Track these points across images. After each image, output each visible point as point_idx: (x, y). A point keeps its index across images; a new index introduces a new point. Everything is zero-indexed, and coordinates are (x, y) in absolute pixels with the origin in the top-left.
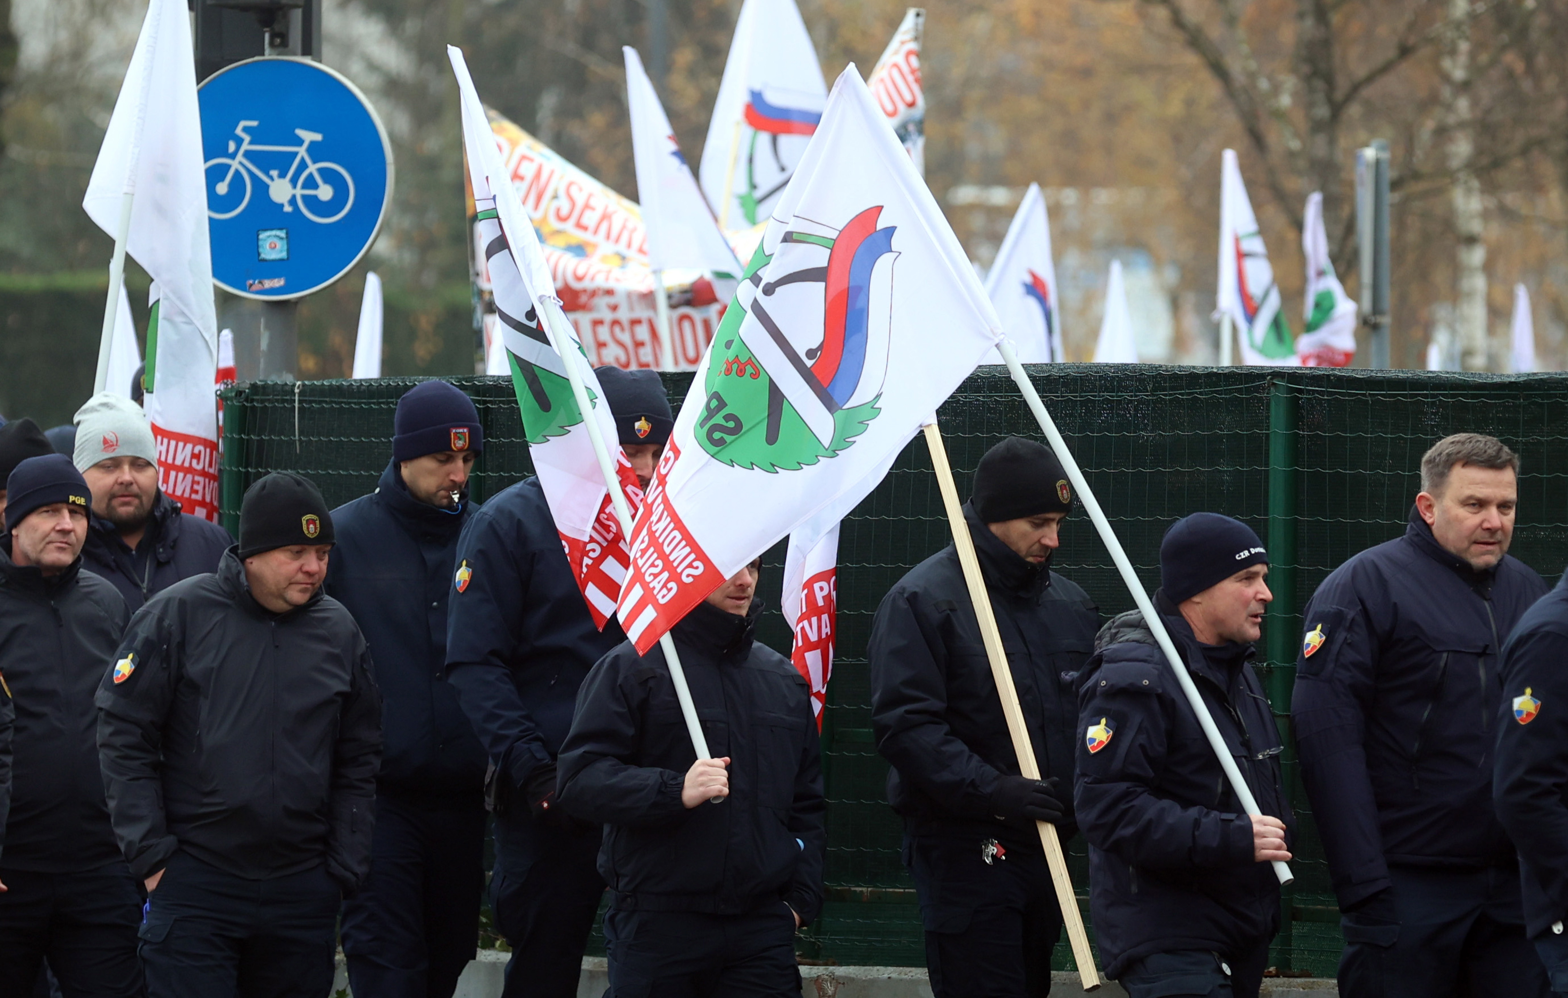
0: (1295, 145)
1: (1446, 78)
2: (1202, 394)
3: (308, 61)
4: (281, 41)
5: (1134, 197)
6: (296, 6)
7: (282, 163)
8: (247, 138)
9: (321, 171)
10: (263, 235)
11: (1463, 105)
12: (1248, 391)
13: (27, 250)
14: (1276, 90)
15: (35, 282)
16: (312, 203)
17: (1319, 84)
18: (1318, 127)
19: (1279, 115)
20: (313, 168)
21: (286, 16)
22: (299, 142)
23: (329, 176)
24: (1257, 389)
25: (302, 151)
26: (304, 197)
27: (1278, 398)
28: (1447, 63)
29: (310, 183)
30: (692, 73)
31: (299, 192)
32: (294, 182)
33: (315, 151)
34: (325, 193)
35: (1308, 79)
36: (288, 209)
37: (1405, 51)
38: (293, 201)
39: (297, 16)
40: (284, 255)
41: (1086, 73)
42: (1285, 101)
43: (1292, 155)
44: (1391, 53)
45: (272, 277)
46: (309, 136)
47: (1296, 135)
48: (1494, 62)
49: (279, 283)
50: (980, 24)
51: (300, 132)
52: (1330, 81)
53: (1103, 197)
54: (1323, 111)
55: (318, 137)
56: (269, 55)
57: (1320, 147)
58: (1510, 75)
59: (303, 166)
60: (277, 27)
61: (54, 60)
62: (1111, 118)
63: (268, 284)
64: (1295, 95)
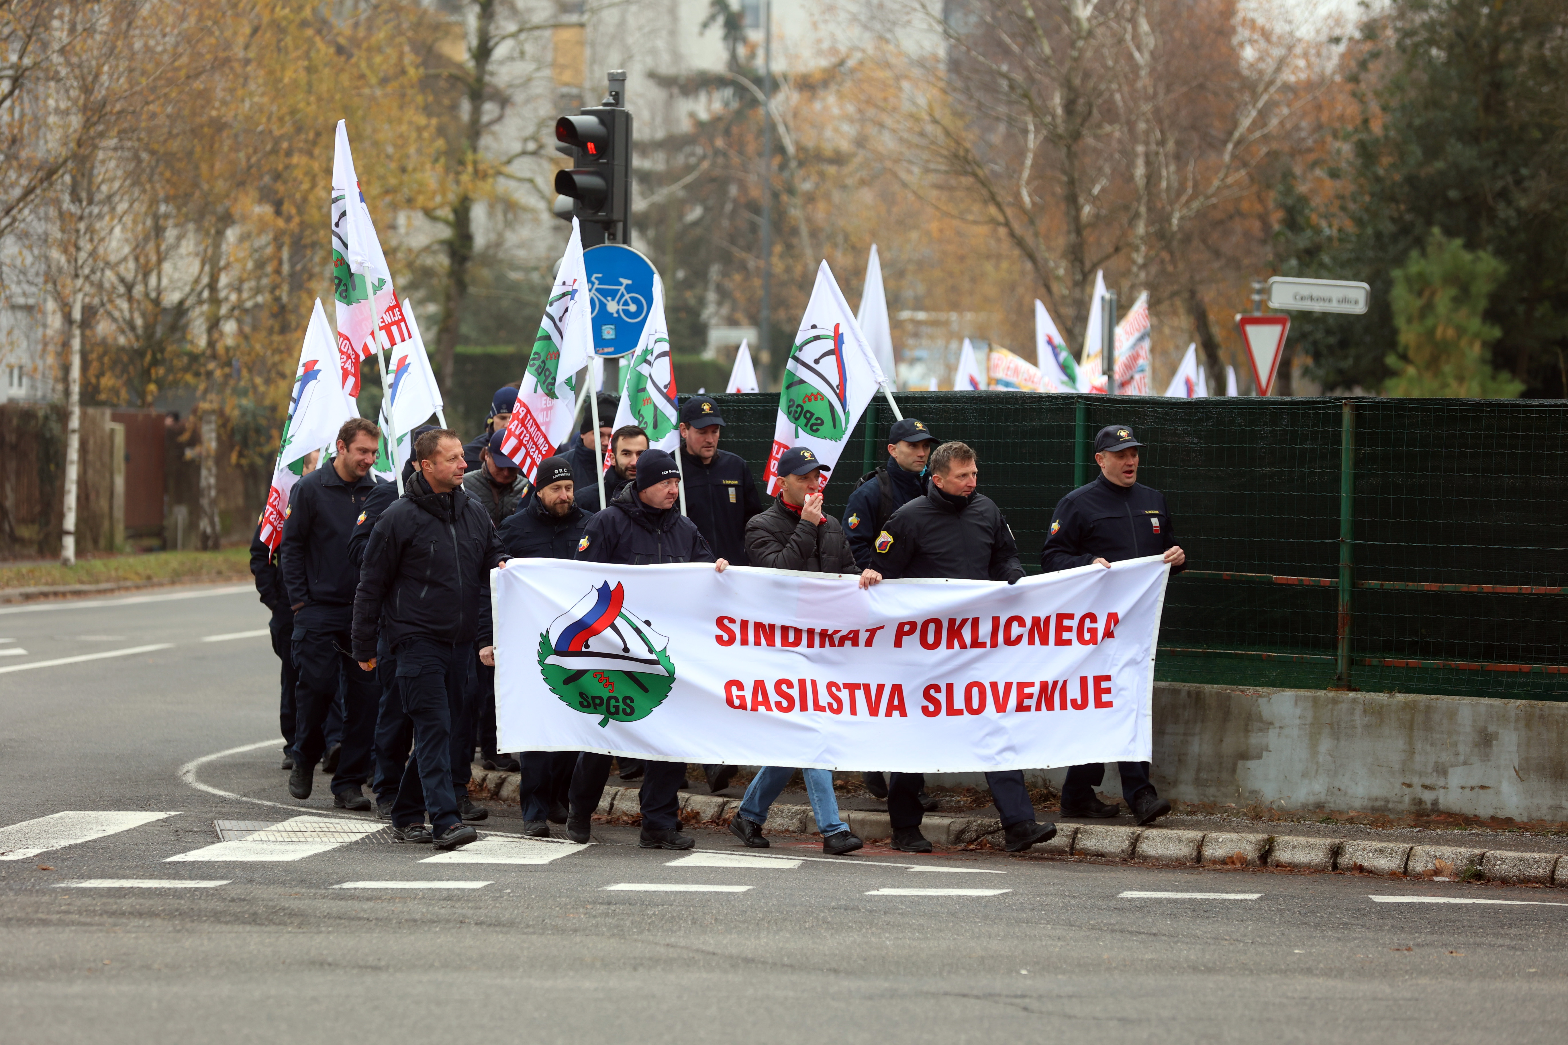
0: (1066, 292)
1: (1134, 262)
2: (1045, 405)
3: (625, 246)
4: (613, 237)
5: (982, 316)
6: (620, 221)
7: (613, 294)
8: (597, 282)
9: (631, 298)
10: (604, 327)
11: (1143, 275)
12: (1066, 404)
13: (473, 334)
14: (1057, 267)
15: (477, 350)
16: (626, 312)
17: (1077, 264)
18: (1076, 284)
19: (1058, 278)
20: (627, 297)
21: (615, 226)
22: (621, 284)
23: (635, 300)
24: (1072, 404)
25: (622, 289)
26: (624, 310)
27: (1080, 407)
28: (1135, 255)
29: (626, 303)
30: (782, 256)
31: (621, 307)
32: (618, 303)
33: (629, 289)
34: (633, 308)
35: (1072, 262)
36: (615, 315)
37: (1117, 249)
38: (618, 312)
39: (620, 226)
40: (613, 337)
41: (962, 259)
42: (1061, 272)
43: (1064, 297)
44: (1110, 249)
45: (607, 347)
46: (625, 282)
47: (1067, 288)
48: (1157, 255)
49: (611, 350)
50: (914, 235)
51: (621, 280)
52: (1082, 262)
53: (969, 316)
54: (1079, 277)
55: (630, 282)
56: (607, 243)
57: (1077, 293)
58: (1162, 262)
59: (622, 295)
60: (611, 231)
61: (488, 247)
62: (973, 280)
63: (606, 350)
64: (1066, 270)
